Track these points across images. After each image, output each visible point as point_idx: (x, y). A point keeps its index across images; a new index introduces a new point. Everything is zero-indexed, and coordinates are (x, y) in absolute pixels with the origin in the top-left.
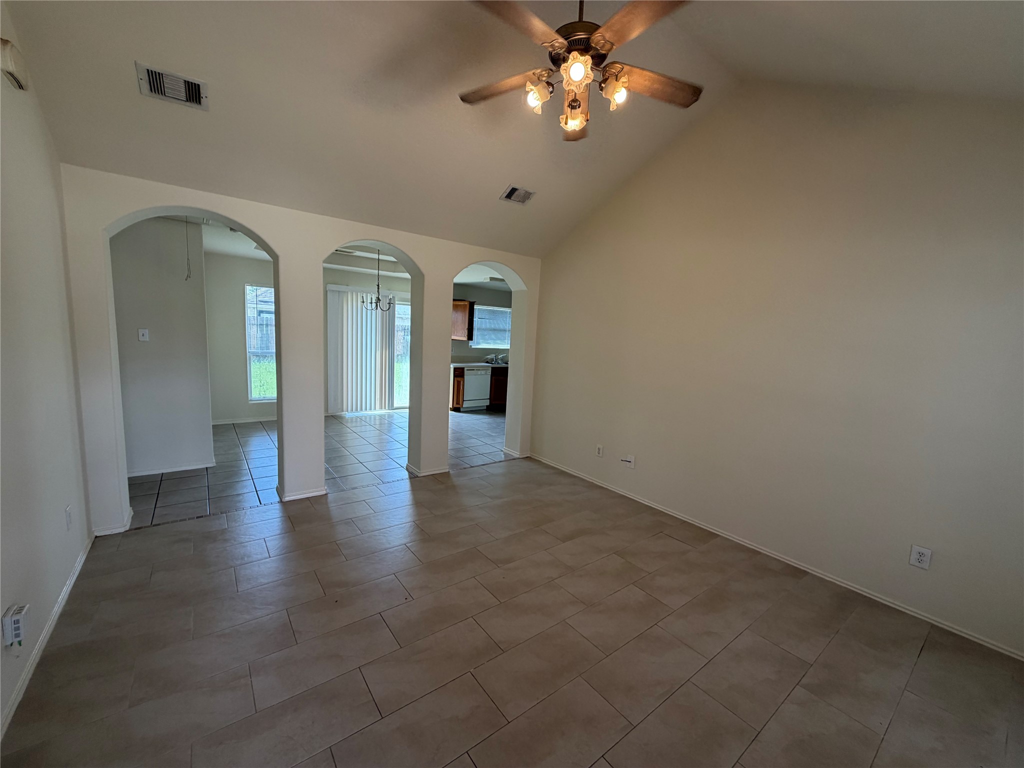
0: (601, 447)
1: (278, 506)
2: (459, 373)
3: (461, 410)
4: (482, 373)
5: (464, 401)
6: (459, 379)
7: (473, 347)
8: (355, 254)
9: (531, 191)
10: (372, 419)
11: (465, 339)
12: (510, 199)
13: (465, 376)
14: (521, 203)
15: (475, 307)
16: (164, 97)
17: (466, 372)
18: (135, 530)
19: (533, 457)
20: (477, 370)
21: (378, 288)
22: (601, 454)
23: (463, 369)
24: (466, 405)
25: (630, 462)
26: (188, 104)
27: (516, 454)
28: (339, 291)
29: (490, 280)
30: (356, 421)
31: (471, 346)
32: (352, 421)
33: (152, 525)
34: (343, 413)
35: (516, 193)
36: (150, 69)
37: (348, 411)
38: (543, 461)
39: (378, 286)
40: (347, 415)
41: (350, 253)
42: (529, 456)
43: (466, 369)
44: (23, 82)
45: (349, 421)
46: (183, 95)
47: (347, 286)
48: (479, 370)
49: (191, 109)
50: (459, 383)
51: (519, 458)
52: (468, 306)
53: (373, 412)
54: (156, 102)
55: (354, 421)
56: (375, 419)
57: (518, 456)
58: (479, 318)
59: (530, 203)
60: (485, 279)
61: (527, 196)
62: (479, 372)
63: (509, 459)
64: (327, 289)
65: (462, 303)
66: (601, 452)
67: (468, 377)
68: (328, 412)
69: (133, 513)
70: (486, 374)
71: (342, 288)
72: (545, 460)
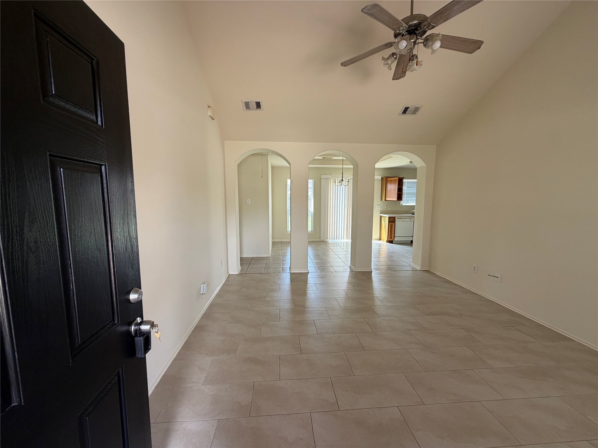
0: (476, 266)
1: (289, 274)
2: (392, 221)
3: (393, 242)
4: (408, 221)
5: (395, 237)
6: (392, 224)
7: (403, 205)
8: (333, 158)
9: (418, 106)
10: (340, 244)
11: (396, 199)
12: (405, 113)
13: (396, 222)
14: (413, 115)
15: (404, 180)
16: (250, 110)
17: (396, 220)
18: (240, 274)
19: (430, 271)
20: (404, 218)
21: (343, 174)
22: (476, 270)
23: (395, 218)
24: (396, 239)
25: (498, 277)
26: (257, 110)
27: (418, 268)
28: (327, 178)
29: (410, 163)
30: (334, 244)
31: (402, 204)
32: (332, 244)
33: (246, 274)
34: (328, 240)
35: (409, 110)
36: (245, 101)
37: (330, 239)
38: (436, 273)
39: (342, 173)
40: (329, 241)
41: (331, 158)
42: (428, 270)
43: (396, 217)
44: (213, 118)
45: (330, 244)
46: (255, 107)
47: (331, 175)
48: (406, 218)
49: (259, 111)
50: (392, 226)
51: (420, 270)
52: (398, 180)
53: (342, 241)
54: (249, 112)
55: (333, 244)
56: (344, 244)
57: (419, 269)
58: (407, 187)
59: (418, 113)
60: (407, 162)
61: (416, 110)
62: (406, 220)
63: (414, 270)
64: (321, 178)
65: (394, 179)
66: (476, 269)
67: (398, 223)
68: (320, 239)
69: (241, 269)
70: (410, 221)
71: (328, 176)
72: (438, 273)
